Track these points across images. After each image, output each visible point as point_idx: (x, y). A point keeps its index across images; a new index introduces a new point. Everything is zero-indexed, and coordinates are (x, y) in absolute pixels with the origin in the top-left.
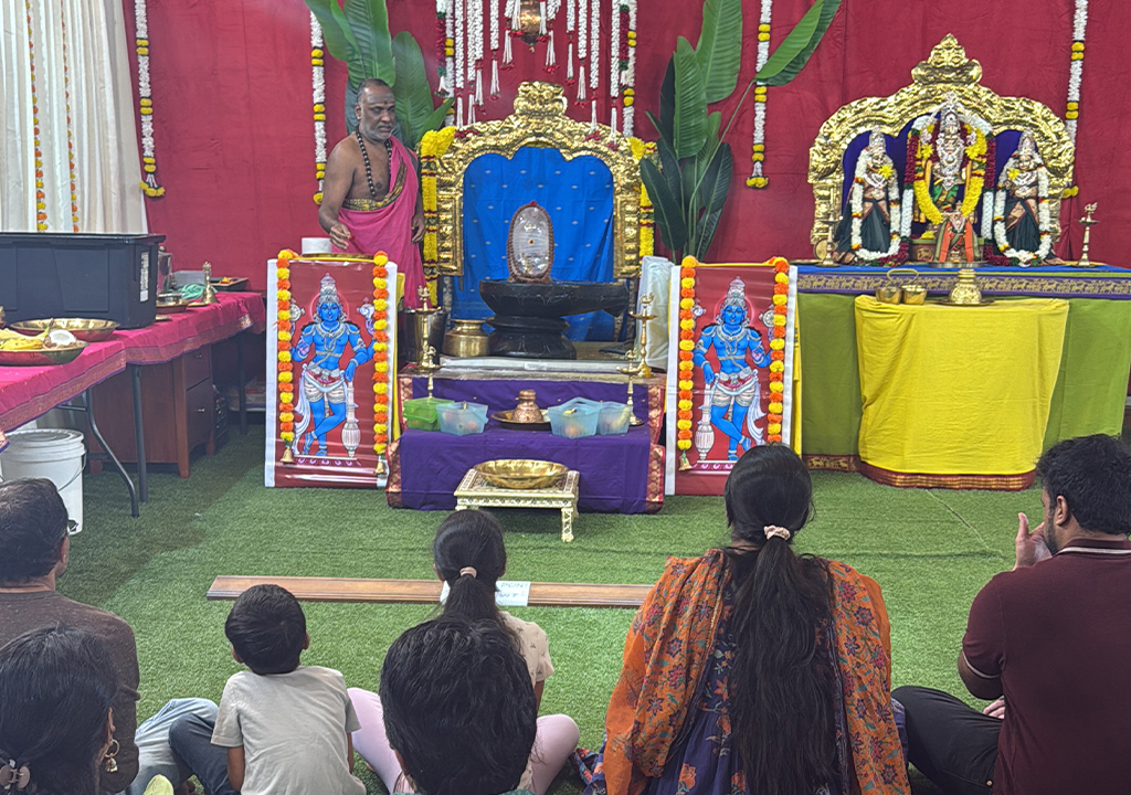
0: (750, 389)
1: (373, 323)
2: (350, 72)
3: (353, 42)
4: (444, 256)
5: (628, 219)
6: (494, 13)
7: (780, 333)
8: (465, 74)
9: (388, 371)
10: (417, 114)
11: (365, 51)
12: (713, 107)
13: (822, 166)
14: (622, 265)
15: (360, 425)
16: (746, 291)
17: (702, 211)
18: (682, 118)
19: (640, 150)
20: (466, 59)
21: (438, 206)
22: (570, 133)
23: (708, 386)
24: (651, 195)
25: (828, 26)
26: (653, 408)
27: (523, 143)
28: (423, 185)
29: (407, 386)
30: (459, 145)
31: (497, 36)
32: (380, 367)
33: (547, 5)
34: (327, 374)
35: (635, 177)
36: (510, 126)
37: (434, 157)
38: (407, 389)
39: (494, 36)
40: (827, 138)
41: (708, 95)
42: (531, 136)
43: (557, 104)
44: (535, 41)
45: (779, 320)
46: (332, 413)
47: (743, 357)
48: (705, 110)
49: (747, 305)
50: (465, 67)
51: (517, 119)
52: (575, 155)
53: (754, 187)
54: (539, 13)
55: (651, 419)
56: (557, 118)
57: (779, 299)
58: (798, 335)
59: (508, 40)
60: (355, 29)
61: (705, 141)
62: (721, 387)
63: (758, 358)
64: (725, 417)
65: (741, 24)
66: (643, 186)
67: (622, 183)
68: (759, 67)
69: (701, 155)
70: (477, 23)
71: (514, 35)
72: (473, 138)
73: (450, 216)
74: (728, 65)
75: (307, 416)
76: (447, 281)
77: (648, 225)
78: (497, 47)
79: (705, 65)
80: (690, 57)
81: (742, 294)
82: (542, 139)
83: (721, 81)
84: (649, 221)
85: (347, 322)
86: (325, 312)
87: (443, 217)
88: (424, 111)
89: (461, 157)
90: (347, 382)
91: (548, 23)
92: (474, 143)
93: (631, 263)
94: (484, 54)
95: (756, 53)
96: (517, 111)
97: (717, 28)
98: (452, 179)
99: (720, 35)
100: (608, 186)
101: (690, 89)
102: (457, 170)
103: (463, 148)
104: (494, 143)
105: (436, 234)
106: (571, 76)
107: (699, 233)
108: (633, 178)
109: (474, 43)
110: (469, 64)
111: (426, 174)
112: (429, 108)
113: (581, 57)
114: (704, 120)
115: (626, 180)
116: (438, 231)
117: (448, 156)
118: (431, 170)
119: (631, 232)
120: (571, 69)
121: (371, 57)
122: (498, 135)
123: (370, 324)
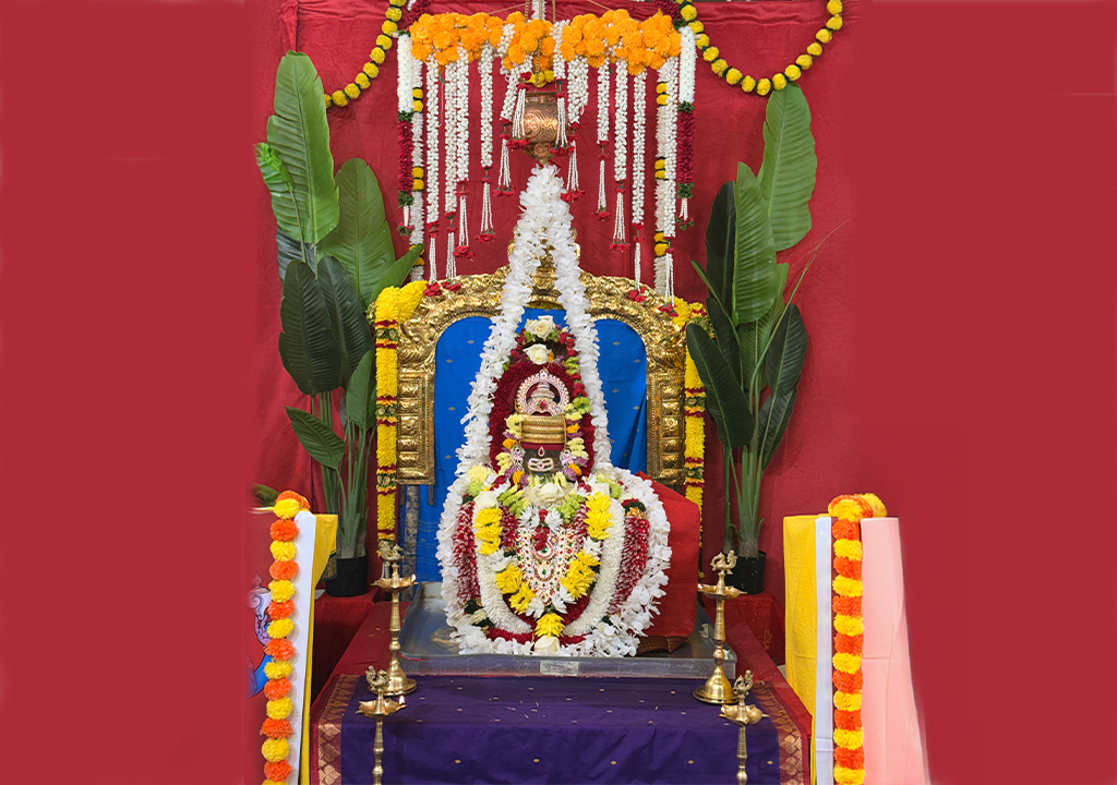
4: (404, 457)
5: (666, 405)
6: (486, 114)
8: (442, 202)
10: (372, 264)
11: (298, 180)
12: (781, 255)
17: (765, 394)
18: (742, 271)
21: (399, 389)
24: (702, 374)
28: (378, 360)
30: (431, 306)
31: (490, 149)
33: (567, 104)
35: (676, 349)
36: (502, 280)
37: (394, 322)
39: (486, 148)
41: (776, 242)
48: (772, 259)
50: (442, 191)
54: (554, 114)
59: (505, 154)
61: (771, 301)
66: (689, 361)
67: (658, 356)
69: (763, 321)
70: (461, 129)
71: (515, 146)
72: (449, 297)
73: (415, 403)
76: (411, 493)
77: (697, 414)
78: (489, 163)
79: (766, 203)
80: (753, 189)
82: (547, 298)
83: (786, 224)
84: (698, 409)
87: (406, 404)
88: (380, 261)
89: (432, 322)
91: (570, 128)
92: (451, 303)
93: (671, 465)
94: (470, 174)
97: (779, 156)
98: (419, 351)
99: (783, 165)
100: (637, 361)
101: (752, 233)
102: (426, 340)
103: (437, 310)
104: (479, 304)
105: (394, 428)
106: (604, 206)
107: (762, 422)
108: (672, 351)
109: (454, 158)
110: (447, 189)
111: (382, 346)
112: (389, 256)
113: (618, 179)
114: (770, 274)
115: (663, 353)
116: (398, 425)
117: (414, 321)
118: (390, 340)
119: (672, 422)
120: (604, 196)
121: (306, 188)
122: (485, 293)
123: (263, 624)
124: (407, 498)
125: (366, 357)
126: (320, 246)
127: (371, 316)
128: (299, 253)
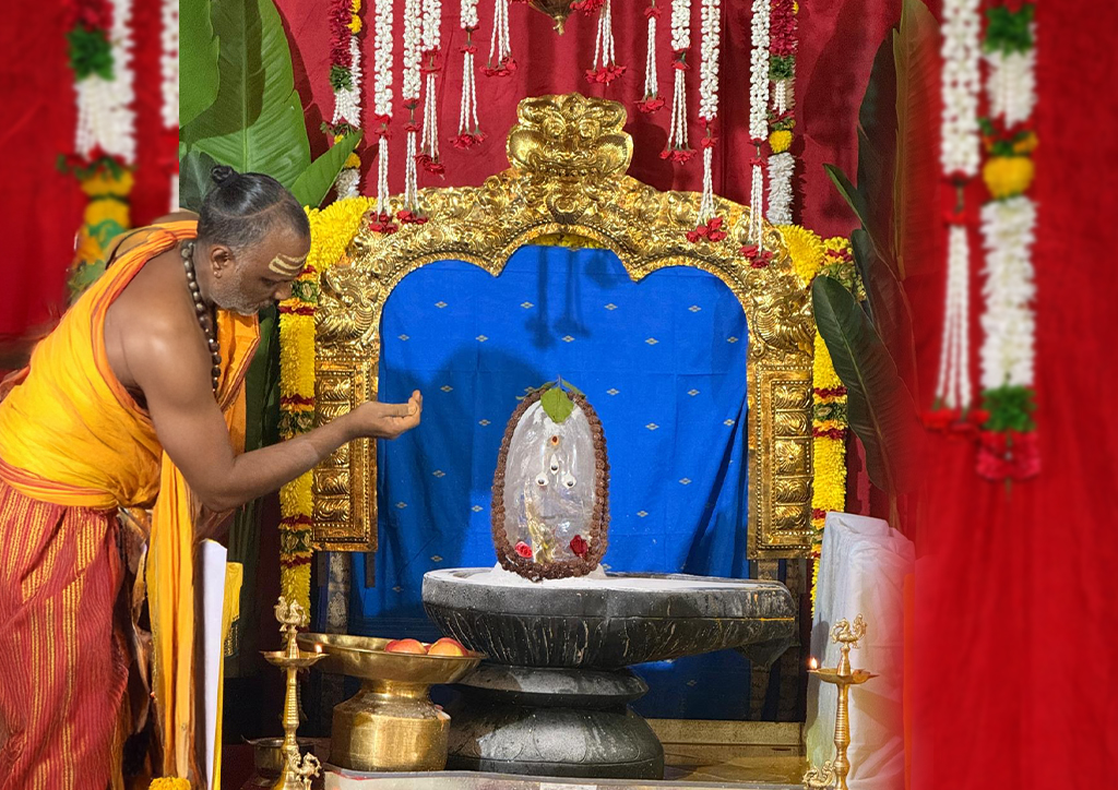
5: (780, 421)
8: (398, 84)
10: (270, 165)
14: (768, 529)
19: (811, 254)
20: (398, 53)
21: (317, 387)
22: (641, 215)
24: (839, 364)
27: (528, 238)
28: (283, 334)
35: (800, 320)
37: (309, 268)
42: (544, 221)
43: (609, 149)
44: (566, 9)
50: (398, 68)
52: (653, 266)
56: (608, 181)
66: (819, 341)
67: (768, 332)
76: (337, 567)
77: (832, 434)
78: (473, 22)
82: (576, 229)
84: (834, 424)
87: (328, 411)
88: (285, 161)
89: (374, 269)
93: (789, 525)
94: (442, 39)
98: (349, 321)
100: (732, 340)
102: (365, 301)
103: (381, 247)
104: (457, 238)
106: (654, 90)
108: (794, 322)
109: (418, 12)
110: (406, 61)
111: (289, 310)
112: (300, 151)
113: (676, 48)
115: (777, 328)
117: (344, 267)
118: (304, 300)
119: (789, 450)
120: (654, 74)
122: (467, 219)
124: (329, 575)
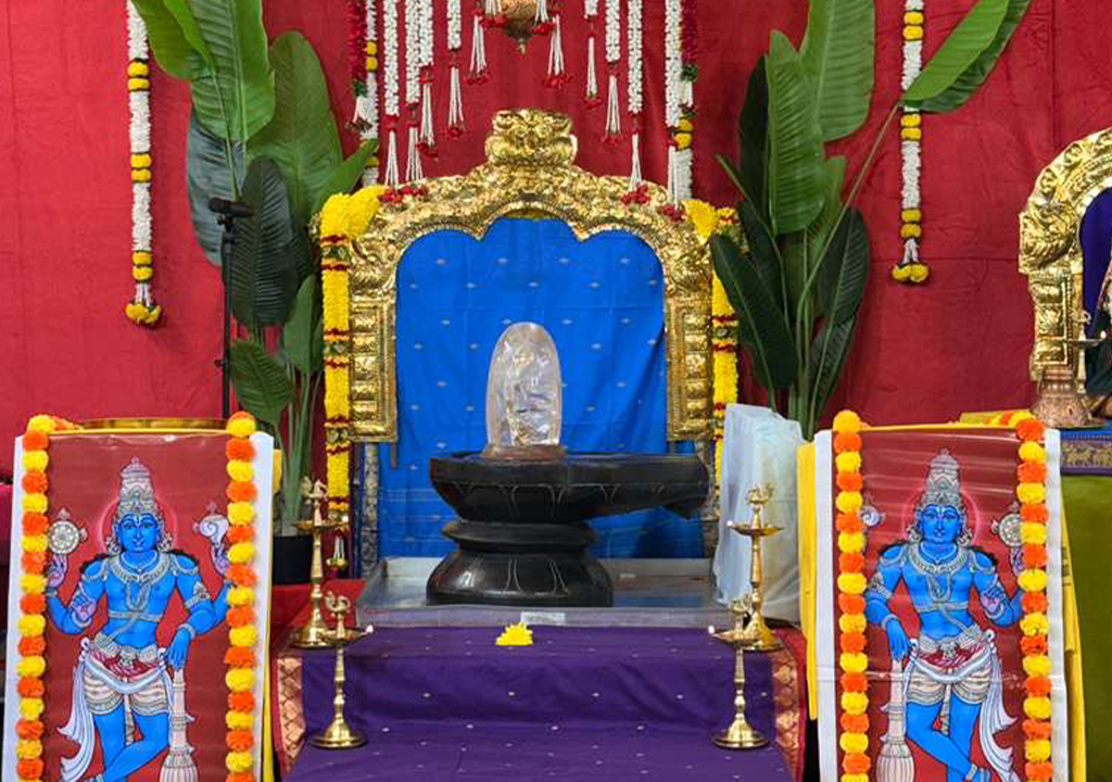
0: (982, 669)
1: (225, 550)
2: (195, 99)
3: (199, 48)
4: (360, 408)
5: (689, 339)
7: (1035, 557)
8: (402, 92)
9: (256, 644)
10: (314, 165)
11: (220, 63)
12: (832, 147)
13: (1041, 245)
14: (682, 419)
15: (197, 758)
16: (963, 476)
17: (818, 323)
18: (782, 167)
19: (707, 220)
20: (402, 67)
21: (351, 323)
22: (584, 194)
23: (897, 665)
24: (732, 297)
25: (1022, 13)
26: (783, 710)
27: (504, 211)
28: (324, 286)
29: (291, 675)
30: (389, 217)
31: (459, 27)
32: (238, 636)
34: (131, 656)
35: (701, 267)
36: (479, 184)
37: (344, 237)
38: (290, 680)
39: (454, 26)
40: (1049, 196)
41: (824, 129)
42: (515, 199)
43: (559, 147)
44: (526, 34)
45: (1032, 533)
46: (140, 735)
47: (964, 605)
48: (819, 151)
49: (965, 505)
50: (402, 80)
51: (491, 172)
52: (595, 231)
53: (908, 282)
55: (780, 733)
56: (560, 170)
57: (1028, 492)
58: (1068, 562)
59: (478, 33)
60: (202, 26)
61: (821, 204)
62: (924, 666)
63: (994, 608)
64: (935, 726)
65: (872, 11)
66: (716, 282)
67: (678, 276)
68: (906, 83)
69: (814, 228)
71: (488, 23)
72: (413, 205)
73: (371, 339)
74: (851, 80)
75: (87, 747)
77: (728, 348)
78: (457, 44)
79: (815, 79)
80: (793, 64)
81: (955, 483)
82: (537, 205)
83: (843, 106)
84: (729, 341)
85: (174, 552)
86: (130, 533)
87: (359, 340)
88: (325, 162)
89: (391, 237)
90: (170, 670)
92: (414, 213)
93: (697, 414)
94: (435, 57)
95: (900, 59)
96: (492, 159)
97: (831, 19)
98: (376, 274)
99: (838, 30)
100: (652, 282)
101: (793, 119)
102: (384, 260)
103: (396, 222)
104: (450, 213)
105: (346, 371)
106: (594, 91)
107: (816, 360)
108: (697, 268)
109: (417, 38)
110: (409, 75)
111: (328, 267)
112: (335, 154)
113: (610, 61)
114: (818, 170)
115: (685, 272)
116: (351, 365)
117: (368, 236)
118: (339, 259)
119: (696, 361)
120: (594, 80)
121: (231, 72)
122: (458, 199)
123: (220, 552)
124: (364, 459)
125: (308, 283)
126: (250, 144)
127: (315, 231)
128: (221, 154)
